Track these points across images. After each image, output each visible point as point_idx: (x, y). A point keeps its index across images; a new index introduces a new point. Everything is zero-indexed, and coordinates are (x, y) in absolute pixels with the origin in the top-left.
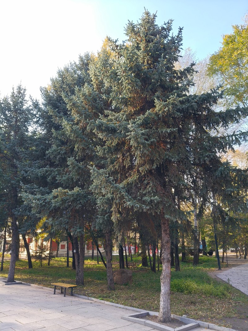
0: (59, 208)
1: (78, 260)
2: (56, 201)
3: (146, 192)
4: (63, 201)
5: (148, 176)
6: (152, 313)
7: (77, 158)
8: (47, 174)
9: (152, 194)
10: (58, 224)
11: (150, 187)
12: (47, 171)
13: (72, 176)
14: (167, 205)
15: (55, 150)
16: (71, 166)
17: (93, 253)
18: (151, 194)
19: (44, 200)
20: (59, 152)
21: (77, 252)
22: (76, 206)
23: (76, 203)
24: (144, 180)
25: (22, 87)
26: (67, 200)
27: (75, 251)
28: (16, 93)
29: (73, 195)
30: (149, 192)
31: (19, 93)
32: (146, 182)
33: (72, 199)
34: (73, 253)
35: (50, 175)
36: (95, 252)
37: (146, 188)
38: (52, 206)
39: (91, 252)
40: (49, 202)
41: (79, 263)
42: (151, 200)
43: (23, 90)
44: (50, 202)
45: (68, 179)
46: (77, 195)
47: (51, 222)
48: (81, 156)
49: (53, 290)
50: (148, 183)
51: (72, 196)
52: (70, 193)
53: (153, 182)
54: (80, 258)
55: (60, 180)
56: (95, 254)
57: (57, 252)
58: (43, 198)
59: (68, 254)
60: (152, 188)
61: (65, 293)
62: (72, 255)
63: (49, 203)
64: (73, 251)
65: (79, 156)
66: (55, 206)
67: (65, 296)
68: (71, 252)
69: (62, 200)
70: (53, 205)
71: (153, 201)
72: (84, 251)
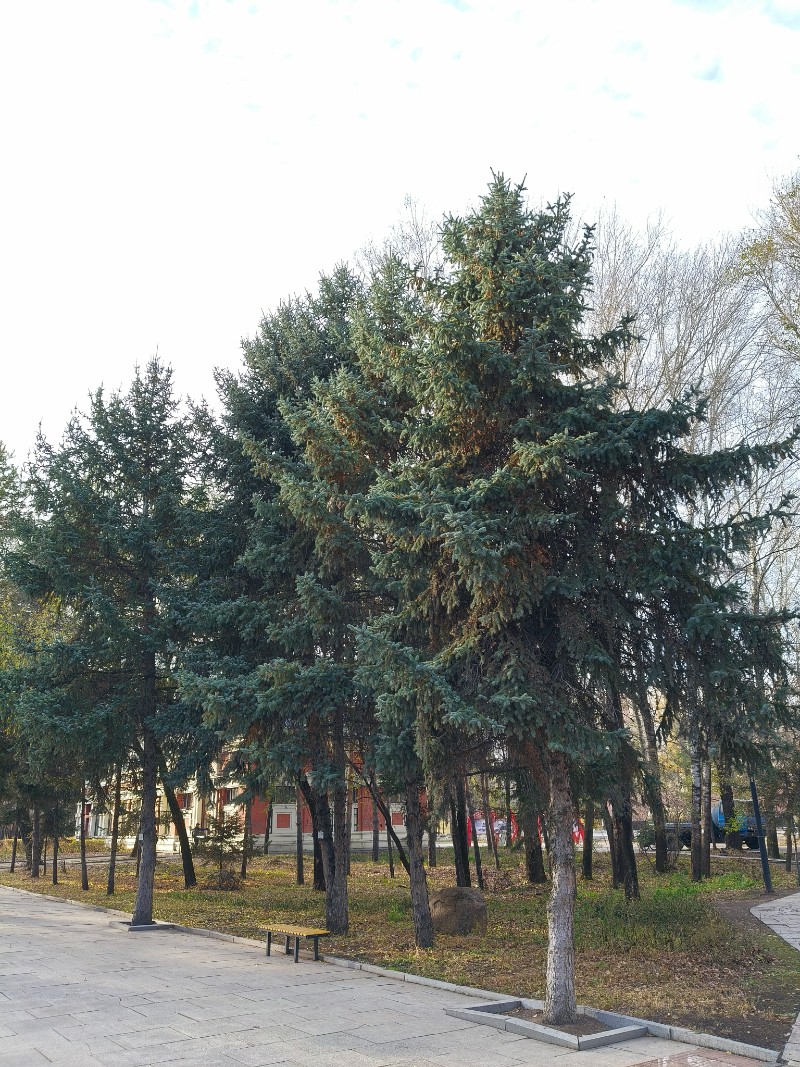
0: (276, 713)
1: (332, 860)
2: (267, 696)
3: (500, 682)
4: (288, 696)
5: (505, 636)
6: (528, 1003)
7: (320, 575)
8: (241, 618)
9: (516, 688)
10: (273, 760)
11: (509, 667)
12: (240, 611)
13: (309, 623)
14: (554, 717)
15: (261, 554)
16: (304, 597)
17: (376, 840)
18: (513, 686)
19: (236, 691)
20: (273, 559)
21: (328, 838)
22: (319, 711)
23: (322, 700)
24: (495, 648)
25: (160, 364)
26: (297, 692)
27: (321, 835)
28: (145, 382)
29: (313, 679)
30: (507, 681)
31: (154, 380)
32: (499, 654)
33: (309, 690)
34: (317, 841)
35: (247, 619)
36: (383, 836)
37: (499, 668)
38: (258, 710)
39: (368, 836)
40: (247, 698)
41: (333, 869)
42: (513, 704)
43: (165, 373)
44: (252, 696)
45: (297, 632)
46: (323, 679)
47: (256, 754)
48: (332, 569)
49: (265, 945)
50: (506, 658)
51: (309, 682)
52: (304, 672)
53: (519, 654)
54: (336, 854)
55: (277, 634)
56: (383, 844)
57: (267, 837)
58: (233, 685)
59: (300, 842)
60: (515, 671)
61: (297, 952)
62: (311, 847)
63: (250, 700)
64: (315, 836)
65: (326, 567)
66: (265, 710)
67: (297, 961)
68: (308, 840)
69: (284, 693)
70: (260, 706)
71: (516, 706)
72: (349, 836)
